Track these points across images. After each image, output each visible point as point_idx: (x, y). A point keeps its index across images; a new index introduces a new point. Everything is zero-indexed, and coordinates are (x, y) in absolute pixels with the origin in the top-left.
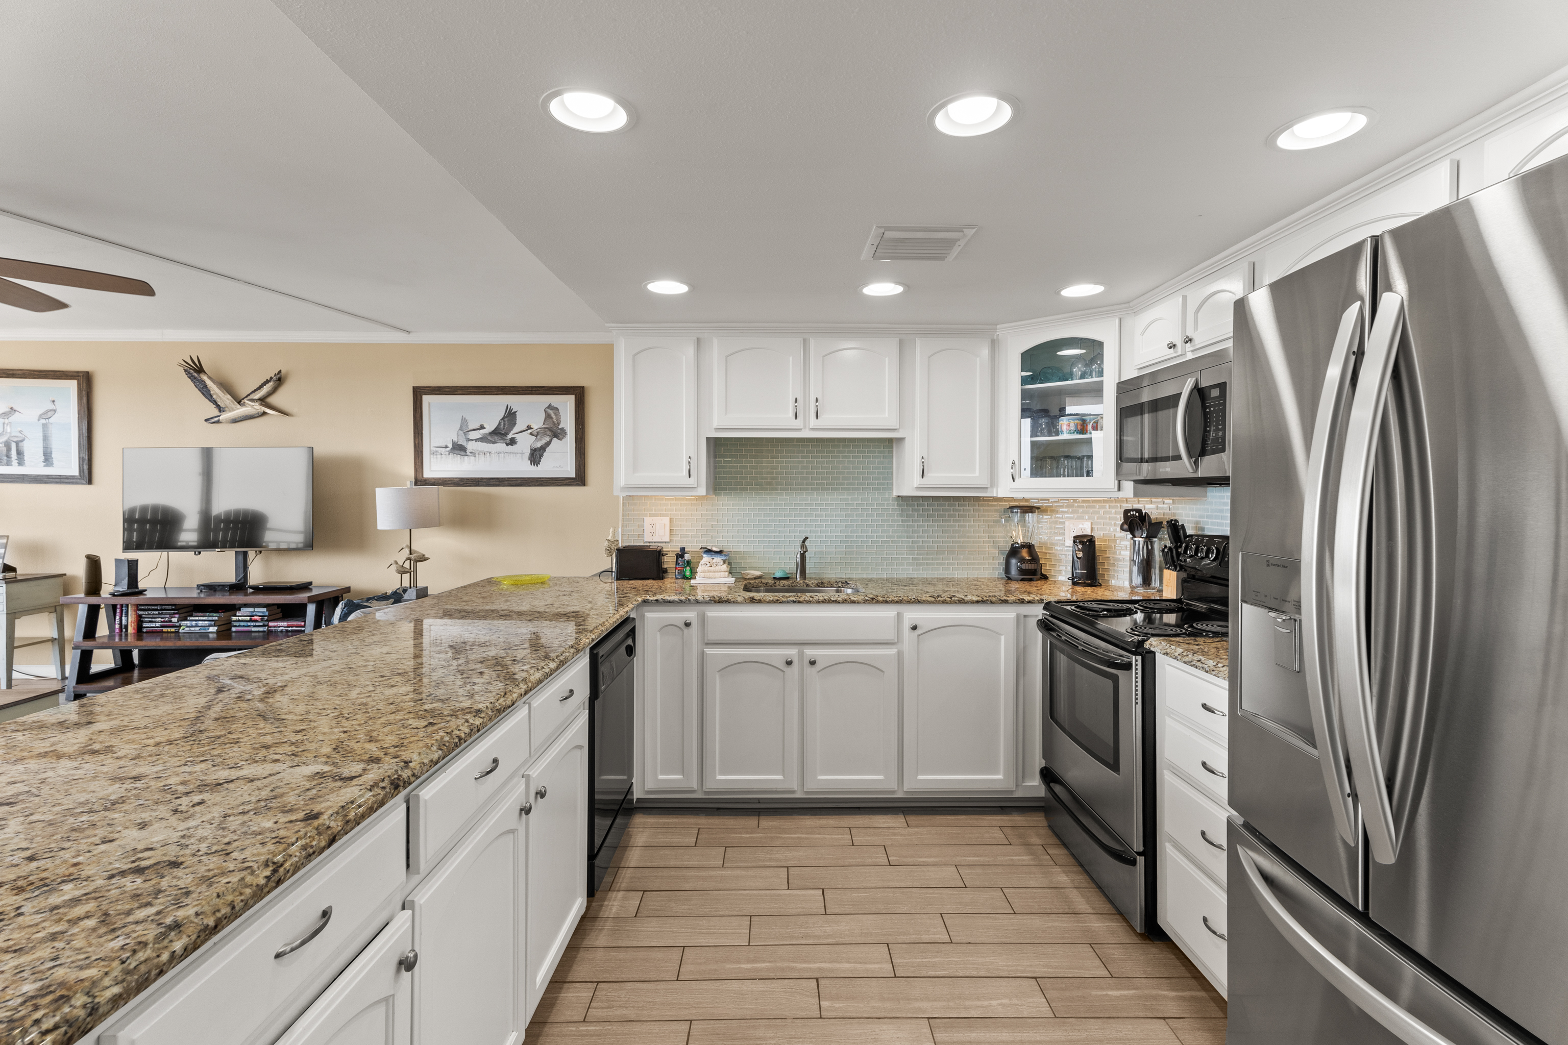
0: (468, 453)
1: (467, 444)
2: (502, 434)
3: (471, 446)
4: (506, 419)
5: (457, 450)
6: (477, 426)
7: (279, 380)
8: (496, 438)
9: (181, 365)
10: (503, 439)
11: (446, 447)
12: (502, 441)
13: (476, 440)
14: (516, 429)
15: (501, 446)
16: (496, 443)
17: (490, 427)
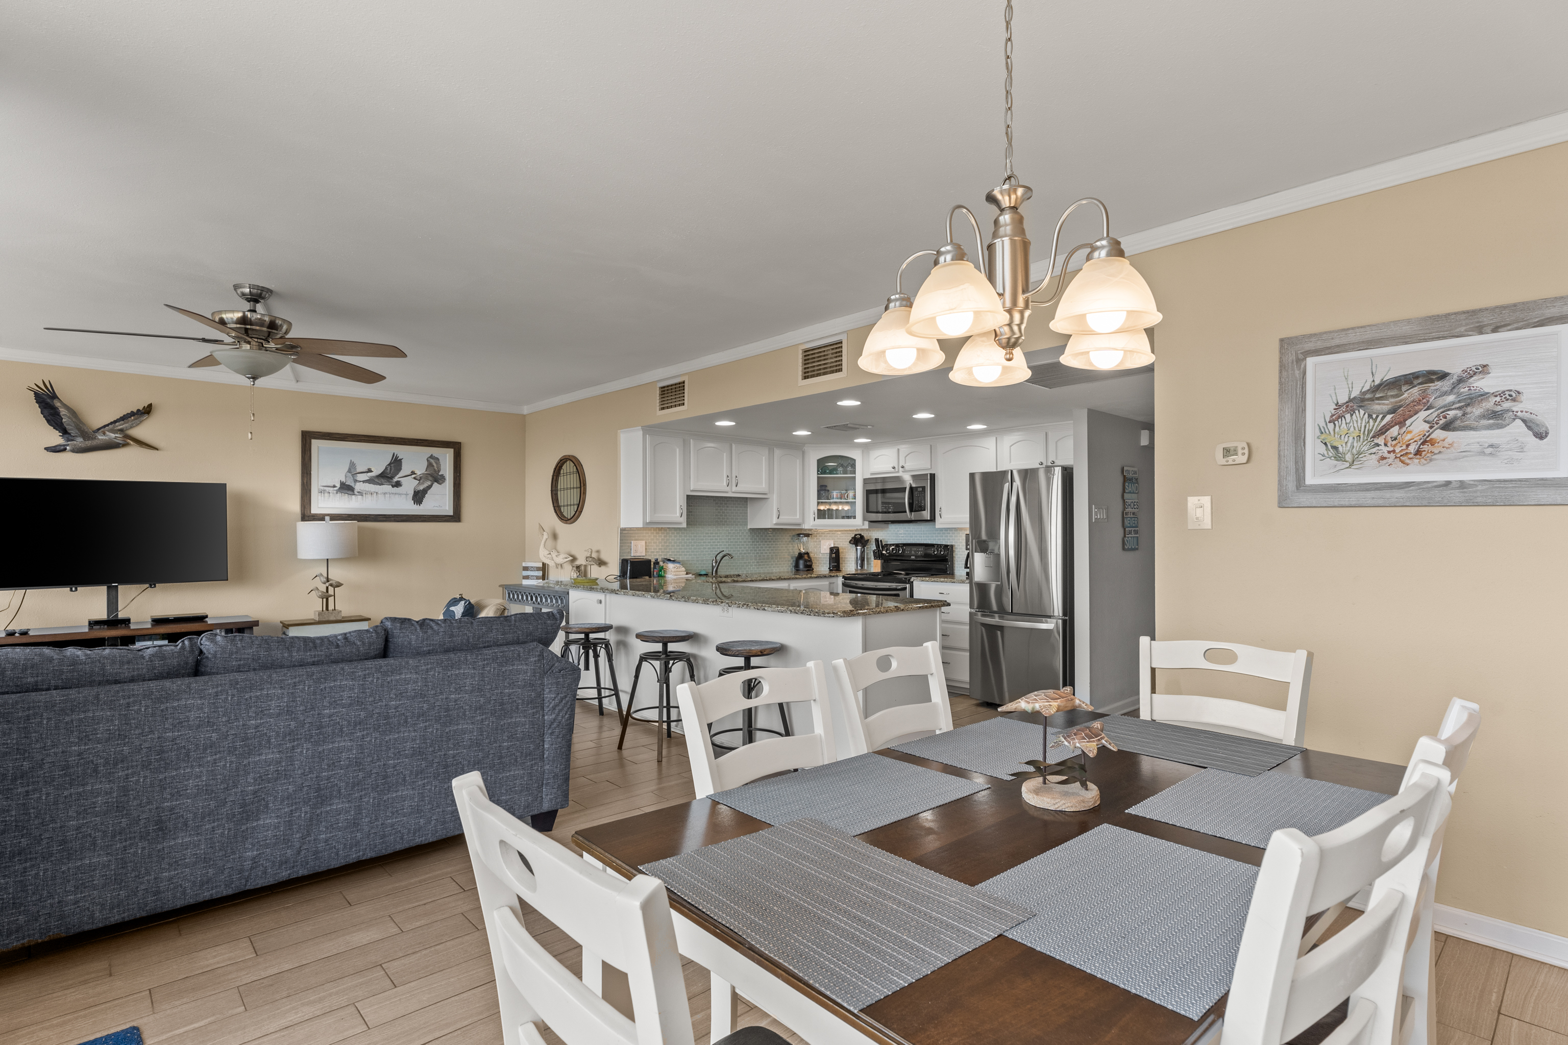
0: (356, 493)
1: (355, 485)
2: (388, 477)
3: (358, 487)
4: (392, 465)
5: (346, 489)
6: (365, 469)
8: (383, 480)
9: (31, 389)
10: (389, 482)
11: (334, 486)
12: (388, 483)
13: (364, 482)
16: (383, 484)
17: (377, 471)
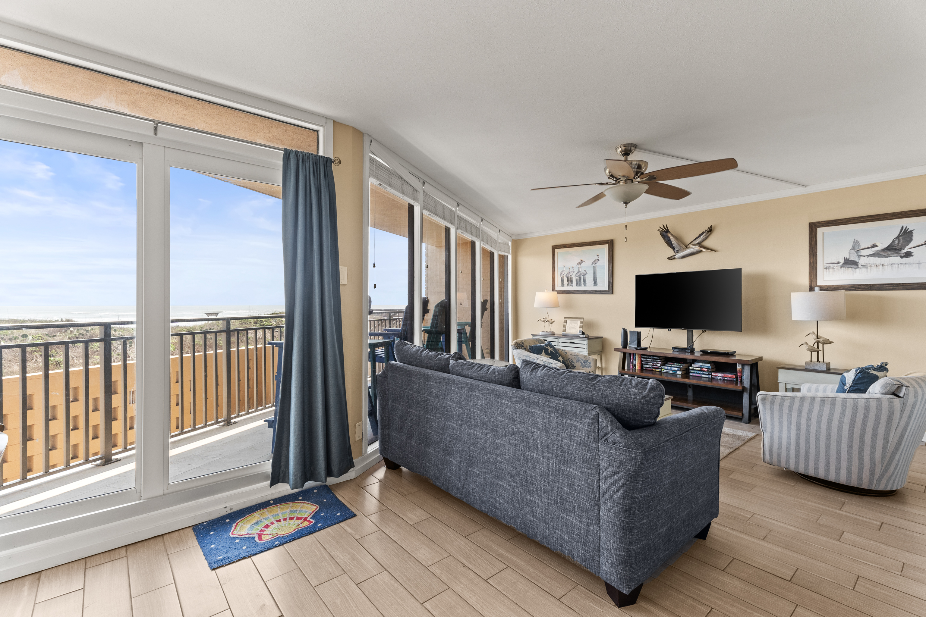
0: (860, 266)
1: (859, 260)
2: (896, 249)
3: (862, 261)
4: (901, 238)
5: (849, 264)
6: (870, 245)
7: (710, 230)
8: (889, 253)
9: (658, 230)
10: (897, 253)
11: (838, 263)
12: (896, 255)
13: (868, 256)
14: (911, 245)
15: (895, 259)
16: (890, 256)
17: (882, 245)
